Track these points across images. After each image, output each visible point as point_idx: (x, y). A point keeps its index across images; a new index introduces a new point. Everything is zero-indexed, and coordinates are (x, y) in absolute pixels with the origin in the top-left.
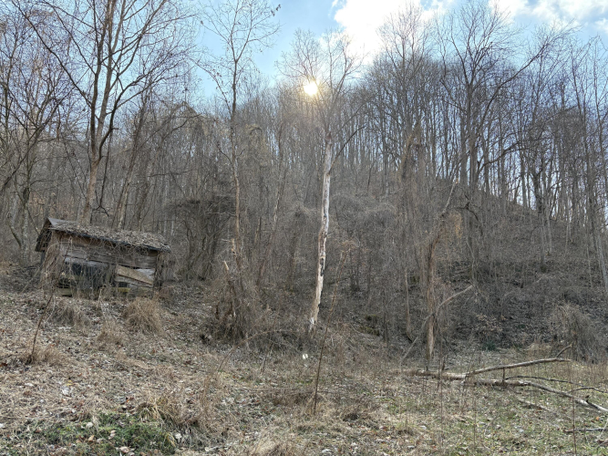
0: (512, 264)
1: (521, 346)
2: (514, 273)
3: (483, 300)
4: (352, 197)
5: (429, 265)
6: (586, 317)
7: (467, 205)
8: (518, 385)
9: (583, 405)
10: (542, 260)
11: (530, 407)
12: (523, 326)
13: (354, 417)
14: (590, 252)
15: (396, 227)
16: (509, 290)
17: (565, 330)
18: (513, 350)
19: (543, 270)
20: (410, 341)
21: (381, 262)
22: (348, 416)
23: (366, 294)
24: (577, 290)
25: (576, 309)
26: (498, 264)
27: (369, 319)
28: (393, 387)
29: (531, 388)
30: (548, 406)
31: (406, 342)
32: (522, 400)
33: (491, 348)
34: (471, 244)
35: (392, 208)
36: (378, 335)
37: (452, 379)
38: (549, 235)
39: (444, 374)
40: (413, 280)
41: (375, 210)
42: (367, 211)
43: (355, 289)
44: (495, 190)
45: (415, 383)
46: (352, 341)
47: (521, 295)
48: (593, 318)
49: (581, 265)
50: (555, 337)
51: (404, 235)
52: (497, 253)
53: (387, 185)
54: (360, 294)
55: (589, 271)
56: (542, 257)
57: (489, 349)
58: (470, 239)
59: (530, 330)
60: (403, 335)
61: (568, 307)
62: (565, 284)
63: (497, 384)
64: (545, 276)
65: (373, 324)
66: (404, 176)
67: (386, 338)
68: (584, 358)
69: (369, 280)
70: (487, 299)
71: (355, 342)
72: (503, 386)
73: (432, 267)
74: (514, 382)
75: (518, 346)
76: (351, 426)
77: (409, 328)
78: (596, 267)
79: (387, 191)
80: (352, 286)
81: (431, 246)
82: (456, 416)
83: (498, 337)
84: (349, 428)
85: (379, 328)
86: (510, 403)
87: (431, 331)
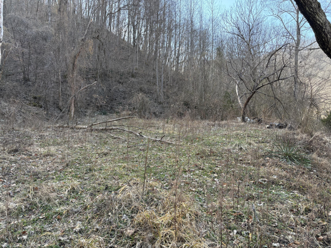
0: (118, 72)
1: (118, 112)
2: (119, 77)
3: (103, 90)
4: (24, 18)
5: (73, 68)
6: (148, 99)
7: (98, 36)
8: (112, 129)
9: (137, 136)
10: (133, 71)
11: (115, 138)
12: (121, 103)
13: (16, 151)
14: (153, 69)
15: (54, 43)
16: (116, 85)
17: (138, 106)
18: (115, 115)
19: (133, 76)
20: (61, 110)
21: (44, 64)
22: (12, 151)
23: (34, 83)
24: (145, 87)
25: (144, 96)
26: (112, 71)
27: (35, 98)
28: (45, 134)
29: (119, 130)
30: (123, 137)
31: (59, 111)
32: (112, 135)
33: (105, 114)
34: (98, 59)
35: (51, 30)
36: (41, 107)
37: (81, 128)
38: (138, 59)
39: (77, 127)
40: (65, 77)
41: (40, 30)
42: (35, 30)
43: (26, 80)
44: (114, 31)
45: (59, 131)
46: (22, 110)
47: (121, 88)
48: (150, 100)
49: (149, 75)
50: (134, 108)
51: (59, 49)
52: (112, 65)
53: (50, 14)
54: (30, 83)
55: (152, 79)
56: (133, 70)
57: (104, 114)
58: (98, 56)
59: (124, 105)
60: (57, 107)
61: (140, 94)
62: (141, 84)
63: (102, 129)
64: (133, 79)
65: (37, 101)
66: (59, 10)
67: (46, 109)
68: (144, 117)
69: (36, 75)
70: (105, 89)
71: (24, 111)
72: (106, 130)
73: (75, 70)
74: (110, 128)
75: (117, 112)
76: (13, 156)
77: (60, 104)
78: (154, 77)
79: (50, 19)
80: (24, 78)
81: (75, 57)
82: (78, 145)
83: (109, 109)
84: (12, 157)
85: (42, 103)
86: (107, 137)
87: (73, 105)
